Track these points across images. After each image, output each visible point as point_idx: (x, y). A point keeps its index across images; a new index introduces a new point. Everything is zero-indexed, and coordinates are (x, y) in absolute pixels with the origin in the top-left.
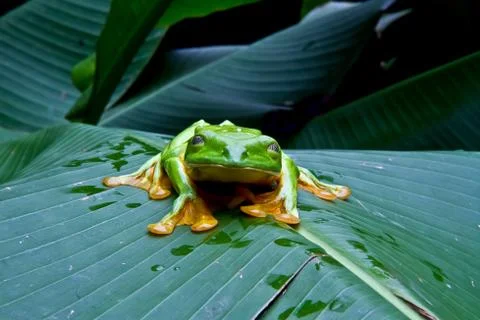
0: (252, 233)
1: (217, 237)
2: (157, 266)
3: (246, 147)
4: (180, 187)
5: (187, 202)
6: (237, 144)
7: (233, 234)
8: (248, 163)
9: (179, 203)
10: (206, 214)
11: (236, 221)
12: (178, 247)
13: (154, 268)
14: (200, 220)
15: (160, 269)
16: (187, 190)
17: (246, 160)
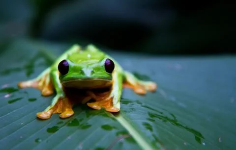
0: (91, 120)
1: (73, 122)
2: (38, 139)
3: (93, 68)
4: (57, 90)
5: (60, 99)
6: (88, 67)
7: (81, 120)
8: (94, 76)
9: (55, 100)
10: (68, 108)
11: (84, 112)
12: (51, 127)
13: (37, 141)
14: (65, 111)
15: (40, 140)
16: (61, 92)
17: (94, 75)
